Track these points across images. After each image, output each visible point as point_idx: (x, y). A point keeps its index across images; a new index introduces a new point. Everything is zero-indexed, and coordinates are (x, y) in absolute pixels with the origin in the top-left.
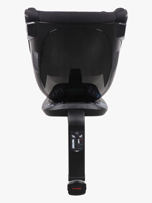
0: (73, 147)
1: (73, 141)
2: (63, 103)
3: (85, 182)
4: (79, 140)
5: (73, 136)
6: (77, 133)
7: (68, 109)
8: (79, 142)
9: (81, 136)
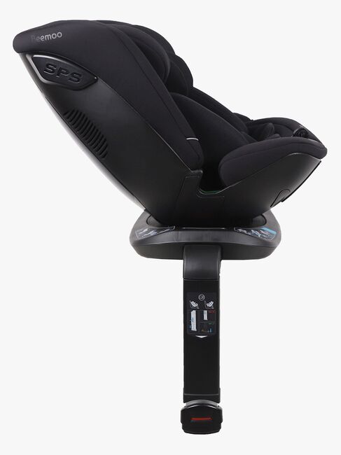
0: (194, 328)
1: (193, 314)
2: (175, 230)
3: (220, 405)
4: (205, 312)
5: (194, 304)
6: (202, 297)
7: (186, 244)
8: (206, 318)
9: (210, 304)
